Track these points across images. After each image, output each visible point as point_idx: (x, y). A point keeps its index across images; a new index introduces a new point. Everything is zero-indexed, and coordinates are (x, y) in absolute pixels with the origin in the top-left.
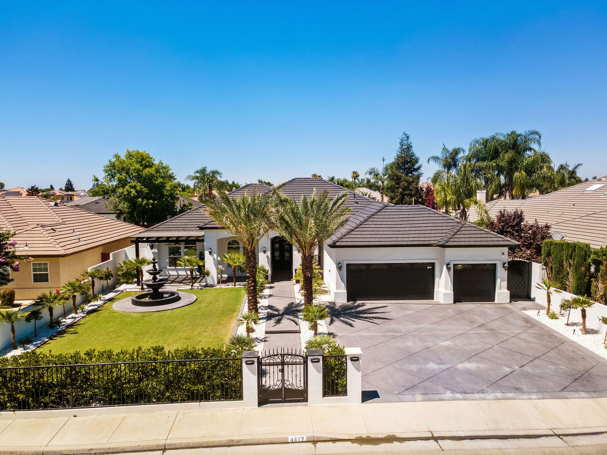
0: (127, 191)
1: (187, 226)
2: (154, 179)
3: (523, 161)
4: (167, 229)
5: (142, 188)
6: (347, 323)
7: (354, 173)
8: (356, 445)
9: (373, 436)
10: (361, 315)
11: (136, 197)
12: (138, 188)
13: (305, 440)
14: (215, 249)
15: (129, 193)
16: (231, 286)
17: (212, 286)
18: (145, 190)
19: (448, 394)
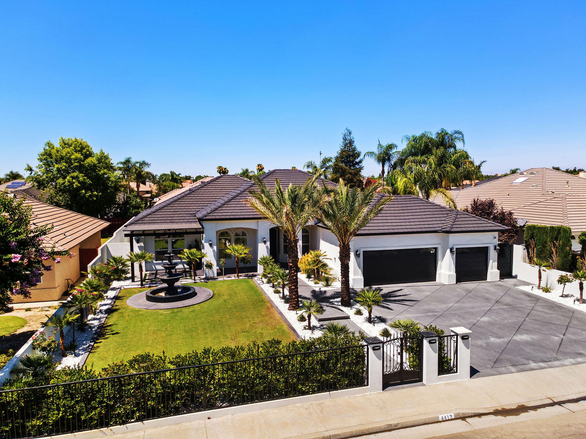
0: (69, 181)
1: (174, 218)
2: (98, 169)
3: (451, 157)
4: (153, 221)
5: (84, 179)
6: (384, 307)
7: (259, 166)
8: (499, 417)
9: (507, 408)
10: (388, 299)
11: (78, 189)
12: (81, 179)
13: (453, 417)
14: (214, 240)
15: (72, 184)
16: (233, 278)
17: (213, 279)
18: (89, 181)
19: (533, 365)
